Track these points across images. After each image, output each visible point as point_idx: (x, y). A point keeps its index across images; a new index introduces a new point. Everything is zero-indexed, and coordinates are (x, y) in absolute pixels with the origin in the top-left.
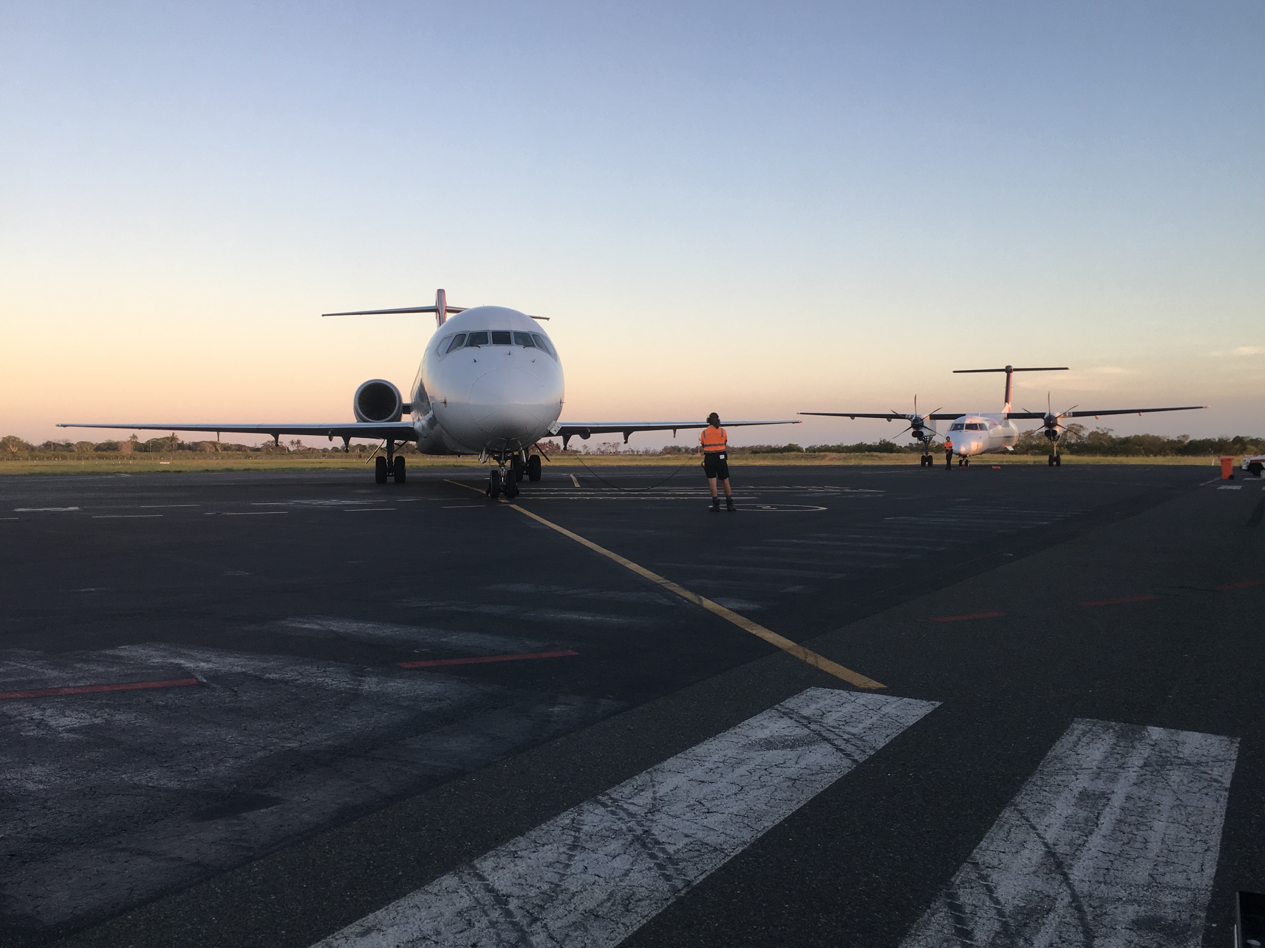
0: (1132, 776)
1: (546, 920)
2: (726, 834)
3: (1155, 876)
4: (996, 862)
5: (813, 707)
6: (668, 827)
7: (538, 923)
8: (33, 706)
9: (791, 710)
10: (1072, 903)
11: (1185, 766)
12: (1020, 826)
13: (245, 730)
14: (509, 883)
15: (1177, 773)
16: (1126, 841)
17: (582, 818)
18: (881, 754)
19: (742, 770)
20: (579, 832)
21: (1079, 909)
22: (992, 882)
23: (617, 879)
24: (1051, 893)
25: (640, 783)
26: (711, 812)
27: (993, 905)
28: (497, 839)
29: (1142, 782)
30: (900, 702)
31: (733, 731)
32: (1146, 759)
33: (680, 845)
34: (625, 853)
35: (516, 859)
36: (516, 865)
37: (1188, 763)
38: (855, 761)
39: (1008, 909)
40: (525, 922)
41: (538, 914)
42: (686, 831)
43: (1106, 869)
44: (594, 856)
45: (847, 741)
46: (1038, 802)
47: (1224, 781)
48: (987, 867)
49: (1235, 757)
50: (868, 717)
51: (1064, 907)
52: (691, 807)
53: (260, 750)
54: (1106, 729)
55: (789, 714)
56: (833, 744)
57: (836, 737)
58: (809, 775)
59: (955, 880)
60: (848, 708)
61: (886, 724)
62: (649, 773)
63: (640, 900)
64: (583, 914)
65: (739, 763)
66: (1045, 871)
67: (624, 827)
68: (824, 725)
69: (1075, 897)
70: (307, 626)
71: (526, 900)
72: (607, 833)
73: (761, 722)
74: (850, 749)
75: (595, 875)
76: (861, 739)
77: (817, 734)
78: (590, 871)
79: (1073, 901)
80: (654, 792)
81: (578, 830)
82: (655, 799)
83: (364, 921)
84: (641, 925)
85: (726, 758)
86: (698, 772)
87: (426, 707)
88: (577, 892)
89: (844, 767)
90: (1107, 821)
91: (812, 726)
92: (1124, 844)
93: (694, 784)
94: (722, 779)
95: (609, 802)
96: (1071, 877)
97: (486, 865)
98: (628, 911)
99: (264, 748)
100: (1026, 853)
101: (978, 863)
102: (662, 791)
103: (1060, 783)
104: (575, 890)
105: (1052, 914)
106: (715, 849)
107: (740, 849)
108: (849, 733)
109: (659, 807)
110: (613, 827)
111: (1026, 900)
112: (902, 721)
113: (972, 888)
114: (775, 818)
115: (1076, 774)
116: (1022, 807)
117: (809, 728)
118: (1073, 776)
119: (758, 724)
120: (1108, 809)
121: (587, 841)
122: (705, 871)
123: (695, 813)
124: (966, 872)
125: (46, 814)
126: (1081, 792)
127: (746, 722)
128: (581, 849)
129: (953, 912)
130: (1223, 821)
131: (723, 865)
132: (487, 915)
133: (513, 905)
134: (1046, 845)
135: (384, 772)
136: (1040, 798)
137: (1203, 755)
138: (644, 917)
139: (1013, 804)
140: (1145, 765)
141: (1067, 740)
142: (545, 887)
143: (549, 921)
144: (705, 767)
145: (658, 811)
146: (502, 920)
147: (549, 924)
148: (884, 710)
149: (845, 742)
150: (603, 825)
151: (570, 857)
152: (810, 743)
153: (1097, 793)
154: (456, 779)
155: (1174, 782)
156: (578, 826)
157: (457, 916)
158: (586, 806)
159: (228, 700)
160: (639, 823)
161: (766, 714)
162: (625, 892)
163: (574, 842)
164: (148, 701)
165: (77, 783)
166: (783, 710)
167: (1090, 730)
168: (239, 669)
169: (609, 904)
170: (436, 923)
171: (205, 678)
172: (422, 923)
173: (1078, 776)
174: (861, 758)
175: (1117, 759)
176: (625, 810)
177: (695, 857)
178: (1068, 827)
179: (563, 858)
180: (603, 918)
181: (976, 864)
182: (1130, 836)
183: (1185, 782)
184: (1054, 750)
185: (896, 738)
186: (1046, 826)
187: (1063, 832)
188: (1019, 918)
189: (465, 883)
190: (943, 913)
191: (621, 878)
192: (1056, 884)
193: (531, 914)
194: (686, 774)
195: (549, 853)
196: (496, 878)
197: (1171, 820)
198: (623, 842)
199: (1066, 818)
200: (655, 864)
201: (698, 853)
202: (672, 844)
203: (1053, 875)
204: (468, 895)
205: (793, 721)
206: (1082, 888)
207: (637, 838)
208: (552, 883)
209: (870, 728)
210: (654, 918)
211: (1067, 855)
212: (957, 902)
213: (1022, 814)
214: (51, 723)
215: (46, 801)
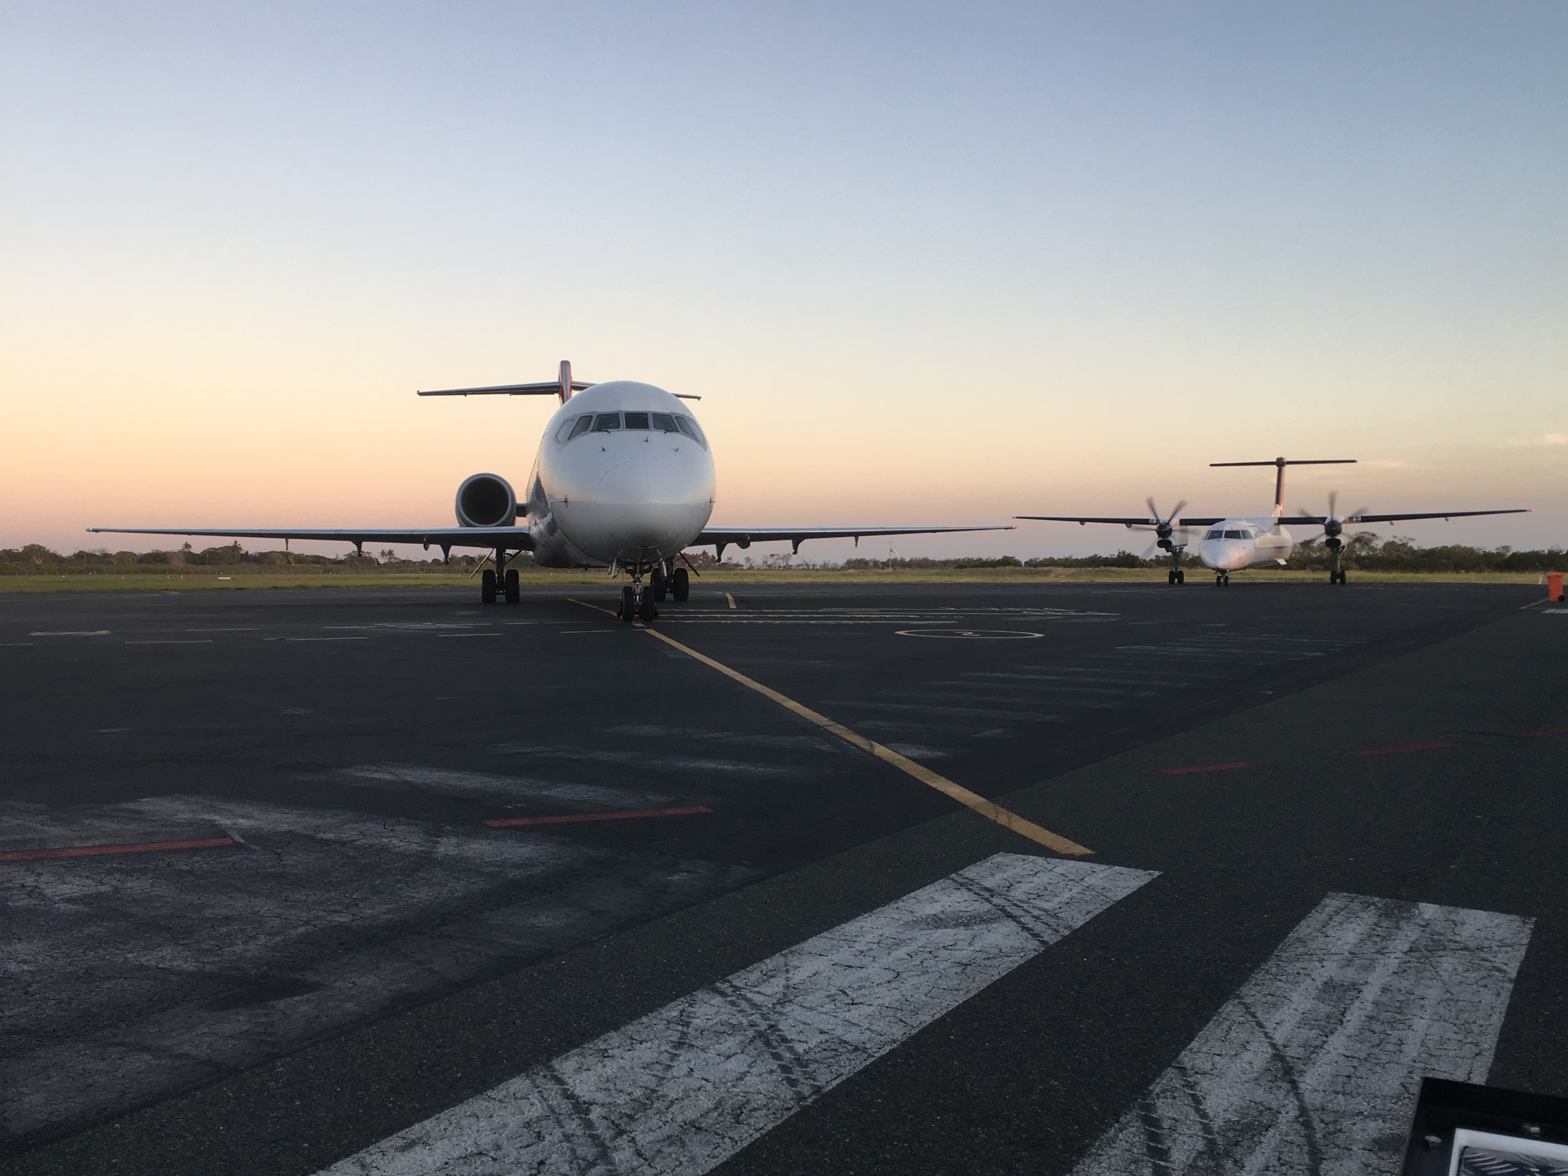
0: (1393, 962)
1: (634, 1133)
2: (872, 1031)
3: (1408, 1085)
4: (1208, 1066)
5: (999, 876)
6: (800, 1021)
7: (625, 1136)
8: (28, 870)
9: (970, 880)
10: (1298, 1117)
11: (1461, 952)
12: (1243, 1023)
13: (286, 900)
14: (593, 1089)
15: (1450, 960)
16: (1377, 1042)
17: (693, 1010)
18: (1078, 935)
19: (902, 952)
20: (688, 1027)
21: (1307, 1125)
22: (1200, 1091)
23: (729, 1084)
24: (1274, 1105)
25: (770, 967)
26: (856, 1004)
27: (1198, 1119)
28: (584, 1035)
29: (1405, 971)
30: (1109, 871)
31: (895, 906)
32: (1413, 943)
33: (813, 1043)
34: (742, 1053)
35: (606, 1059)
36: (604, 1066)
37: (1466, 949)
38: (1043, 942)
39: (1217, 1124)
40: (608, 1135)
41: (626, 1126)
42: (821, 1027)
43: (1347, 1077)
44: (702, 1055)
45: (1037, 918)
46: (1270, 994)
47: (1508, 970)
48: (1197, 1073)
49: (1526, 941)
50: (1066, 890)
51: (1288, 1122)
52: (832, 998)
53: (301, 926)
54: (1366, 906)
55: (967, 885)
56: (1019, 922)
57: (1023, 913)
58: (984, 959)
59: (1154, 1088)
60: (1044, 878)
61: (1088, 898)
62: (784, 956)
63: (755, 1110)
64: (681, 1126)
65: (898, 944)
66: (1269, 1078)
67: (745, 1021)
68: (1010, 898)
69: (1303, 1110)
70: (376, 775)
71: (613, 1109)
72: (723, 1029)
73: (931, 895)
74: (1039, 927)
75: (702, 1078)
76: (1056, 916)
77: (1000, 910)
78: (696, 1075)
79: (1301, 1116)
80: (787, 979)
81: (687, 1024)
82: (787, 987)
83: (407, 1133)
84: (753, 1140)
85: (883, 938)
86: (845, 955)
87: (514, 874)
88: (677, 1099)
89: (1029, 950)
90: (1355, 1017)
91: (995, 900)
92: (1372, 1047)
93: (839, 969)
94: (873, 964)
95: (729, 991)
96: (1302, 1086)
97: (566, 1066)
98: (738, 1123)
99: (306, 923)
100: (1247, 1056)
101: (1185, 1069)
102: (797, 977)
103: (1301, 971)
104: (675, 1097)
105: (1272, 1130)
106: (856, 1049)
107: (887, 1049)
108: (1039, 909)
109: (792, 997)
110: (730, 1021)
111: (1242, 1113)
112: (1109, 894)
113: (1174, 1098)
114: (935, 1011)
115: (1321, 961)
116: (1247, 1000)
117: (990, 902)
118: (1317, 963)
119: (927, 897)
120: (1357, 1003)
121: (696, 1038)
122: (840, 1075)
123: (835, 1005)
124: (1170, 1077)
125: (28, 1001)
126: (1326, 983)
127: (913, 894)
128: (688, 1047)
129: (1146, 1127)
130: (1503, 1019)
131: (864, 1068)
132: (562, 1127)
133: (595, 1115)
134: (1274, 1046)
135: (453, 952)
136: (1273, 989)
137: (1486, 938)
138: (757, 1130)
139: (1238, 997)
140: (1411, 950)
141: (1315, 918)
142: (638, 1093)
143: (638, 1134)
144: (854, 949)
145: (790, 1001)
146: (579, 1132)
147: (637, 1138)
148: (1088, 881)
149: (1034, 919)
150: (718, 1018)
151: (674, 1057)
152: (989, 921)
153: (1346, 984)
154: (541, 962)
155: (1445, 971)
156: (687, 1020)
157: (524, 1127)
158: (699, 995)
159: (268, 864)
160: (764, 1017)
161: (938, 885)
162: (738, 1100)
163: (681, 1038)
164: (169, 865)
165: (71, 964)
166: (960, 880)
167: (1346, 906)
168: (285, 827)
169: (716, 1114)
170: (497, 1135)
171: (243, 837)
172: (479, 1136)
173: (1325, 963)
174: (1051, 939)
175: (1376, 943)
176: (747, 1000)
177: (829, 1058)
178: (1305, 1024)
179: (665, 1058)
180: (706, 1131)
181: (1182, 1070)
182: (1382, 1036)
183: (1460, 970)
184: (1297, 930)
185: (1098, 915)
186: (1277, 1023)
187: (1297, 1031)
188: (1230, 1134)
189: (538, 1087)
190: (1135, 1129)
191: (734, 1083)
192: (1281, 1094)
193: (617, 1126)
194: (830, 957)
195: (646, 1052)
196: (578, 1081)
197: (1436, 1017)
198: (742, 1038)
199: (1303, 1013)
200: (779, 1066)
201: (834, 1052)
202: (803, 1042)
203: (1279, 1083)
204: (540, 1102)
205: (972, 894)
206: (1312, 1099)
207: (760, 1034)
208: (646, 1088)
209: (1068, 903)
210: (770, 1131)
211: (1299, 1059)
212: (1154, 1116)
213: (1247, 1008)
214: (47, 891)
215: (29, 985)
